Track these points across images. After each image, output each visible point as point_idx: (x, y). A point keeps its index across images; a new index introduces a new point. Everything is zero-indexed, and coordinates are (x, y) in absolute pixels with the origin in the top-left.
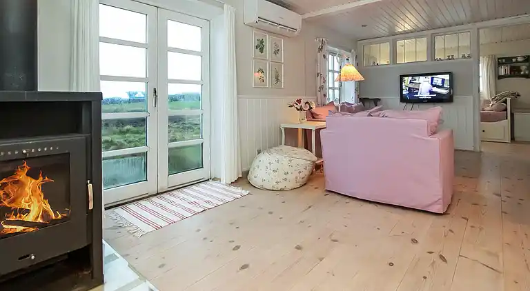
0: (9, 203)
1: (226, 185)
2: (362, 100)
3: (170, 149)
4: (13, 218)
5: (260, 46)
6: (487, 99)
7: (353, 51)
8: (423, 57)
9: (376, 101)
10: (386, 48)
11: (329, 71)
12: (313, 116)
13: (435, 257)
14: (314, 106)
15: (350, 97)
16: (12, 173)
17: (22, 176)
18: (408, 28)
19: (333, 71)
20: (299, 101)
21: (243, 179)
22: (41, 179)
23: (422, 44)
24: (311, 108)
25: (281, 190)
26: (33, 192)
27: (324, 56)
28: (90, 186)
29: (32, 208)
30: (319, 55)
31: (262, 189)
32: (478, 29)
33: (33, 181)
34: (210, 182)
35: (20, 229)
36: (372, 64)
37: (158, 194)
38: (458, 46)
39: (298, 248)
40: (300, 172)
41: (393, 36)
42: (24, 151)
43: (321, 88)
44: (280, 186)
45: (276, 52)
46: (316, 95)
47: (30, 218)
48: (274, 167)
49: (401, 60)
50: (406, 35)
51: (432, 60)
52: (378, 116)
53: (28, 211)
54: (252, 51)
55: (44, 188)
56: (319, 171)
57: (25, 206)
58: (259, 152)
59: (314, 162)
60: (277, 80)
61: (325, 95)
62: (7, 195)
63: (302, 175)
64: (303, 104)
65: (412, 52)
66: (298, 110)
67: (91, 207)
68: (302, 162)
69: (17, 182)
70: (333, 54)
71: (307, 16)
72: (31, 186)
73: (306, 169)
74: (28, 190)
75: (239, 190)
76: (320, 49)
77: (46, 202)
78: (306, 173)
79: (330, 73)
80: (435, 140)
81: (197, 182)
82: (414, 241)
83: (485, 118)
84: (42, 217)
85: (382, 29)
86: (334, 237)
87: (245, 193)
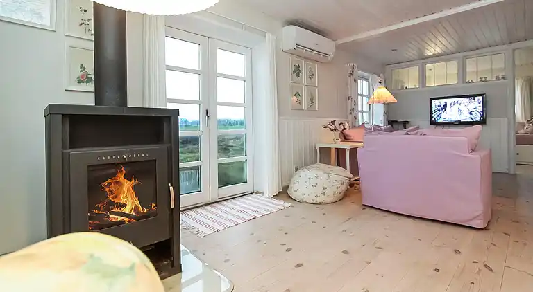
0: (113, 198)
1: (269, 197)
2: (391, 123)
3: (219, 164)
4: (115, 210)
5: (297, 71)
6: (521, 121)
7: (381, 75)
8: (454, 80)
9: (405, 124)
10: (415, 72)
11: (359, 95)
12: (345, 137)
13: (480, 266)
14: (347, 127)
15: (380, 120)
16: (115, 175)
17: (121, 178)
18: (438, 50)
19: (362, 95)
20: (333, 122)
21: (284, 193)
22: (133, 181)
23: (453, 67)
24: (345, 129)
25: (320, 204)
26: (128, 190)
27: (355, 81)
28: (171, 188)
29: (127, 203)
30: (351, 80)
31: (302, 202)
32: (514, 50)
33: (128, 182)
34: (254, 195)
35: (120, 218)
36: (400, 88)
37: (210, 204)
38: (492, 69)
39: (345, 252)
40: (337, 188)
41: (423, 59)
42: (125, 157)
43: (352, 110)
44: (318, 200)
45: (311, 76)
46: (347, 117)
47: (126, 210)
48: (313, 182)
49: (431, 83)
50: (436, 58)
51: (463, 83)
52: (416, 134)
53: (125, 205)
54: (290, 76)
55: (136, 188)
56: (353, 188)
57: (123, 201)
58: (297, 170)
59: (350, 178)
60: (312, 103)
61: (355, 118)
62: (112, 192)
63: (339, 190)
64: (337, 124)
65: (442, 75)
66: (332, 131)
67: (173, 206)
68: (339, 178)
69: (118, 182)
70: (362, 78)
71: (340, 42)
72: (127, 185)
73: (343, 184)
74: (125, 189)
75: (281, 202)
76: (351, 74)
77: (137, 199)
78: (343, 188)
79: (359, 97)
80: (476, 156)
81: (242, 195)
82: (457, 252)
83: (521, 140)
84: (135, 210)
85: (412, 53)
86: (377, 245)
87: (287, 205)
